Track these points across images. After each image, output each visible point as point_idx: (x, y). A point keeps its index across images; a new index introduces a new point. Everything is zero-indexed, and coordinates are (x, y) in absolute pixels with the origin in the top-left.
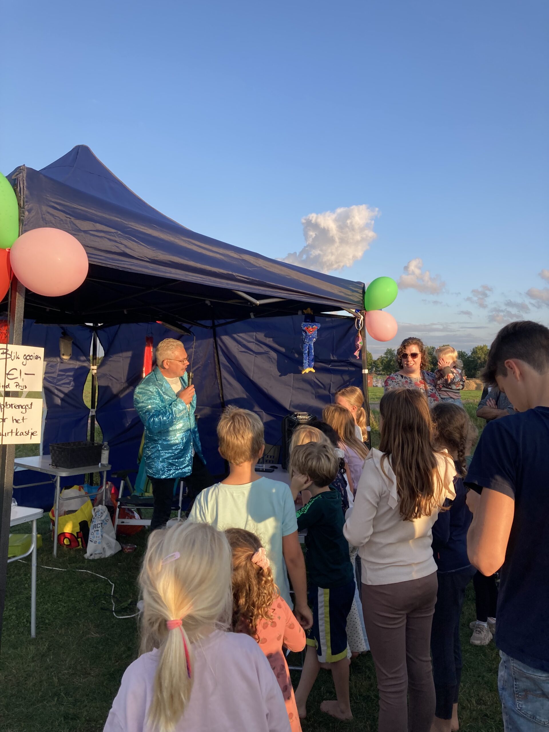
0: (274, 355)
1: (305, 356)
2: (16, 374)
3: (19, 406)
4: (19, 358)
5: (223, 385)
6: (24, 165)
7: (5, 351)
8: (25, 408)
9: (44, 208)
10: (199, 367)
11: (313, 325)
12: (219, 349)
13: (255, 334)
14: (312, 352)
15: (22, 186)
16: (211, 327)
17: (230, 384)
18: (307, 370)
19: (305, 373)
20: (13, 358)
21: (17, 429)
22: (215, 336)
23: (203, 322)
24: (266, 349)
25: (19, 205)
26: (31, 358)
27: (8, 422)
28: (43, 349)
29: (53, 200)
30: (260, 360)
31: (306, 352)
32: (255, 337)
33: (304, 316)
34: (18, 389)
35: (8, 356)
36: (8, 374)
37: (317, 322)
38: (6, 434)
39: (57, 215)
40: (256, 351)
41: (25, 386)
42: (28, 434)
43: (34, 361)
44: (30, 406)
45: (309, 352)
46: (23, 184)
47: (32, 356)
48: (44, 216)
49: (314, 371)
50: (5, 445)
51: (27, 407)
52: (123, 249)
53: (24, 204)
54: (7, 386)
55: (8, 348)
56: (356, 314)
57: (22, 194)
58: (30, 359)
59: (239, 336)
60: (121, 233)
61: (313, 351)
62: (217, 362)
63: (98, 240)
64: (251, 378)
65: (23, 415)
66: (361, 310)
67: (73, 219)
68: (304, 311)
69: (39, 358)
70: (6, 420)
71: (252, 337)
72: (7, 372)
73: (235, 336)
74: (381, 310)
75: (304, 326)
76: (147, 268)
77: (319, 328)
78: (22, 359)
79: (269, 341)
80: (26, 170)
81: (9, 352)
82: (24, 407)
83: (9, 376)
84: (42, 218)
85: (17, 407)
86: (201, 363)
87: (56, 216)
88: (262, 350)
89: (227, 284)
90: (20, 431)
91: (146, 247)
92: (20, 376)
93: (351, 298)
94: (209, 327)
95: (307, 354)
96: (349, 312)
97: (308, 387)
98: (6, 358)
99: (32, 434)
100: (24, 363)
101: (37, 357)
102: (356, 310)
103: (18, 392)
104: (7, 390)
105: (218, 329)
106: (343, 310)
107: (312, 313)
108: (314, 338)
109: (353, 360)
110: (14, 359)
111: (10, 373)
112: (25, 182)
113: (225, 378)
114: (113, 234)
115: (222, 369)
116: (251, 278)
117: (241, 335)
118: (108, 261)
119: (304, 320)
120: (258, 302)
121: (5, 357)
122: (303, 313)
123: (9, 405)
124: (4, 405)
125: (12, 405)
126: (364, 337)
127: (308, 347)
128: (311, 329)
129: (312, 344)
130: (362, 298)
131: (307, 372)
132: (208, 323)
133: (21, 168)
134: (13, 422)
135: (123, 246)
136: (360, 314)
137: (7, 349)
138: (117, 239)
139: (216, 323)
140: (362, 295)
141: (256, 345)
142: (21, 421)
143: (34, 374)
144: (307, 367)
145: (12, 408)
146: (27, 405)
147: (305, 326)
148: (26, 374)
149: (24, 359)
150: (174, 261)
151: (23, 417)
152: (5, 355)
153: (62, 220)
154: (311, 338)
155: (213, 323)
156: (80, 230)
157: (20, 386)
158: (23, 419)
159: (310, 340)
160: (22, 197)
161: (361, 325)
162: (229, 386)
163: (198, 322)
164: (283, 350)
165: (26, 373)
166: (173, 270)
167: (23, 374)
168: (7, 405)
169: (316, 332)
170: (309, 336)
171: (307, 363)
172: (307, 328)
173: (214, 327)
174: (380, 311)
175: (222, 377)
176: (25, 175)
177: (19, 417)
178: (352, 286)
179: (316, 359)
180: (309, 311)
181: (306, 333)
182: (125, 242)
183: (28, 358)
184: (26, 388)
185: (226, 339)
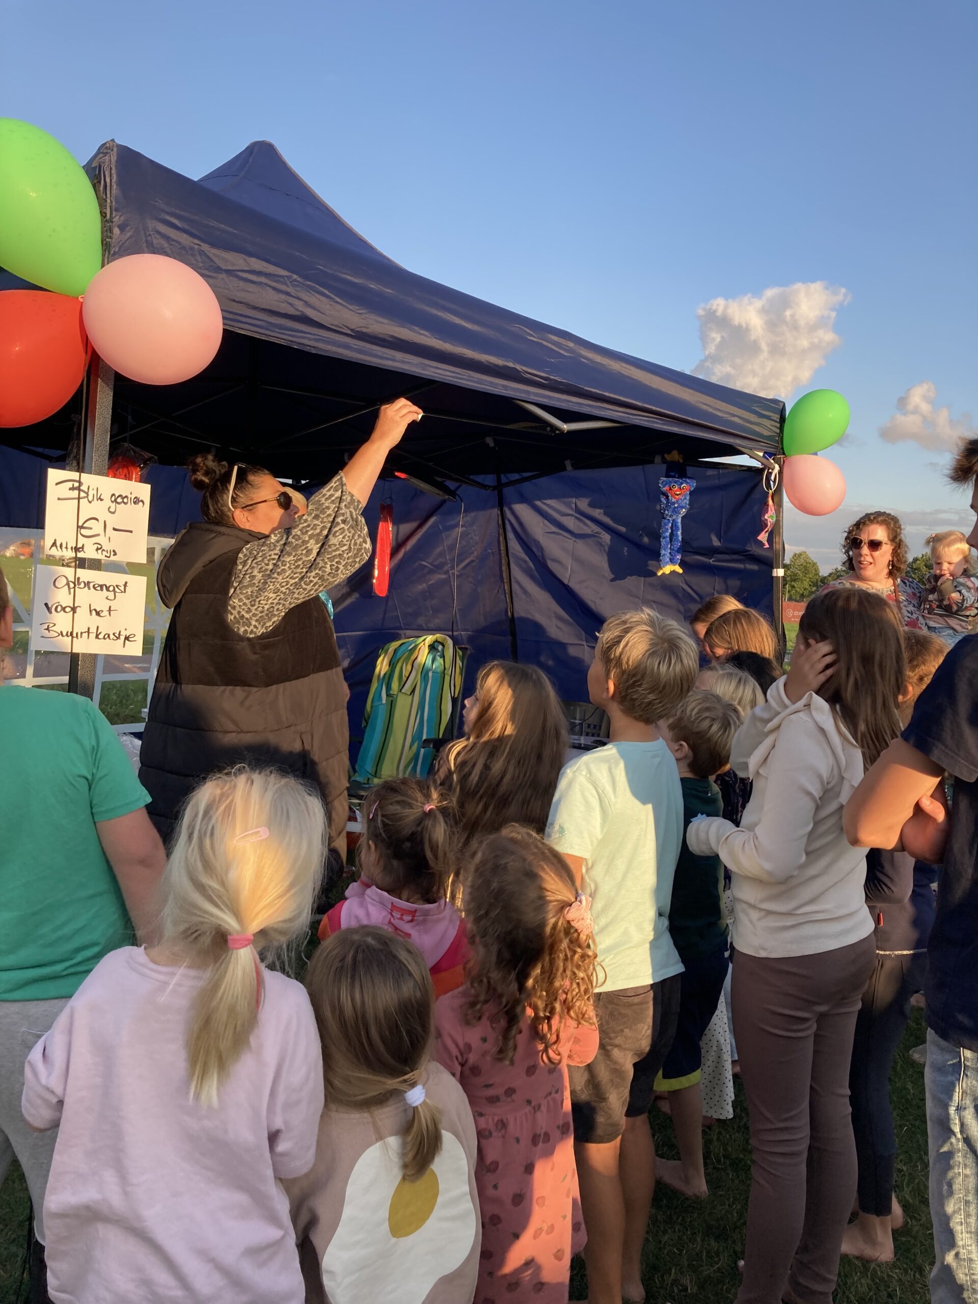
0: (606, 537)
1: (663, 542)
2: (97, 527)
3: (101, 586)
4: (102, 500)
5: (514, 595)
6: (113, 140)
7: (76, 485)
8: (114, 590)
9: (152, 224)
10: (472, 561)
11: (682, 484)
12: (508, 527)
13: (574, 500)
14: (677, 535)
15: (108, 180)
16: (494, 488)
17: (525, 592)
18: (667, 569)
19: (663, 574)
20: (90, 498)
21: (98, 627)
22: (501, 503)
23: (480, 478)
24: (595, 528)
25: (103, 214)
26: (125, 500)
27: (82, 613)
28: (149, 486)
29: (167, 209)
30: (581, 547)
31: (668, 534)
32: (574, 506)
33: (664, 466)
34: (99, 556)
35: (82, 494)
36: (82, 527)
37: (689, 478)
38: (77, 634)
39: (175, 238)
40: (576, 532)
41: (114, 551)
42: (118, 638)
43: (131, 506)
44: (122, 588)
45: (672, 535)
46: (111, 177)
47: (126, 497)
48: (149, 238)
49: (681, 571)
50: (78, 655)
51: (116, 589)
52: (300, 309)
53: (111, 214)
54: (80, 548)
55: (82, 480)
56: (764, 461)
57: (108, 195)
58: (123, 502)
59: (545, 504)
60: (299, 279)
61: (679, 533)
62: (503, 553)
63: (251, 287)
64: (566, 582)
65: (109, 603)
66: (775, 455)
67: (205, 247)
68: (666, 456)
69: (141, 503)
70: (78, 610)
71: (568, 505)
72: (80, 524)
73: (538, 503)
74: (816, 454)
75: (663, 484)
76: (347, 347)
77: (692, 489)
78: (107, 502)
79: (597, 513)
80: (115, 149)
81: (84, 488)
82: (111, 589)
83: (83, 531)
84: (147, 241)
85: (99, 588)
86: (475, 554)
87: (174, 240)
88: (588, 531)
89: (505, 387)
90: (103, 631)
91: (348, 308)
92: (105, 532)
93: (757, 429)
94: (489, 486)
95: (668, 539)
96: (751, 457)
97: (672, 601)
98: (79, 498)
99: (127, 638)
100: (112, 510)
101: (137, 501)
102: (765, 453)
103: (99, 561)
104: (80, 555)
105: (507, 491)
106: (742, 453)
107: (681, 461)
108: (682, 507)
109: (754, 549)
110: (93, 500)
111: (85, 525)
112: (114, 171)
113: (518, 583)
114: (282, 280)
115: (513, 566)
116: (552, 377)
117: (548, 502)
118: (272, 331)
119: (664, 473)
120: (565, 427)
121: (77, 496)
122: (664, 461)
123: (84, 582)
124: (74, 583)
125: (89, 583)
126: (779, 506)
127: (670, 525)
128: (677, 491)
129: (679, 520)
130: (778, 431)
131: (668, 572)
132: (489, 479)
133: (108, 145)
134: (91, 614)
135: (301, 302)
136: (772, 461)
137: (79, 482)
138: (290, 290)
139: (504, 480)
140: (778, 425)
141: (576, 520)
142: (106, 613)
143: (131, 532)
144: (667, 563)
145: (89, 588)
146: (117, 586)
147: (667, 484)
148: (115, 529)
149: (112, 502)
150: (400, 336)
151: (110, 607)
152: (76, 492)
153: (184, 248)
154: (677, 507)
155: (499, 479)
156: (218, 269)
157: (103, 550)
158: (110, 610)
159: (676, 511)
160: (108, 201)
161: (774, 482)
162: (524, 597)
163: (471, 477)
164: (623, 529)
165: (116, 527)
166: (399, 355)
167: (109, 528)
168: (79, 584)
169: (688, 498)
170: (674, 503)
171: (668, 555)
172: (670, 489)
173: (499, 487)
174: (814, 457)
175: (513, 580)
176: (114, 159)
177: (102, 605)
178: (758, 406)
179: (686, 548)
180: (675, 456)
181: (667, 497)
182: (305, 296)
183: (119, 500)
184: (114, 555)
185: (522, 510)
